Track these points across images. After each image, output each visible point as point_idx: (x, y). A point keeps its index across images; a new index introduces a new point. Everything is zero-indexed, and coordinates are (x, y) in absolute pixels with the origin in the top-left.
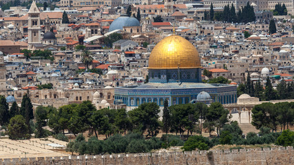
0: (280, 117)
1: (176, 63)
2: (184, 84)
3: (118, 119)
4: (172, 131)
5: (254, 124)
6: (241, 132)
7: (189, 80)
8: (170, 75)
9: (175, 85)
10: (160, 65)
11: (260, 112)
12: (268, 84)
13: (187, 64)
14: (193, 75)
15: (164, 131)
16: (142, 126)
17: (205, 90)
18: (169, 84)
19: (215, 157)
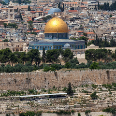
0: (97, 56)
1: (56, 30)
2: (60, 40)
3: (22, 56)
4: (47, 62)
5: (86, 58)
6: (78, 63)
7: (62, 38)
8: (54, 36)
9: (56, 40)
10: (49, 31)
11: (89, 53)
12: (106, 39)
13: (61, 31)
14: (64, 36)
15: (43, 62)
16: (31, 59)
17: (68, 43)
18: (53, 40)
19: (58, 74)
